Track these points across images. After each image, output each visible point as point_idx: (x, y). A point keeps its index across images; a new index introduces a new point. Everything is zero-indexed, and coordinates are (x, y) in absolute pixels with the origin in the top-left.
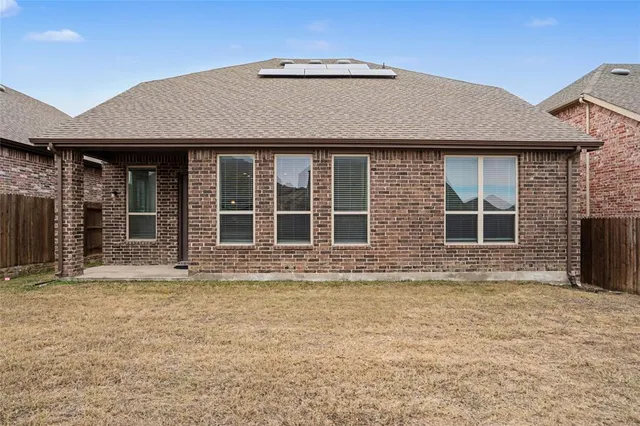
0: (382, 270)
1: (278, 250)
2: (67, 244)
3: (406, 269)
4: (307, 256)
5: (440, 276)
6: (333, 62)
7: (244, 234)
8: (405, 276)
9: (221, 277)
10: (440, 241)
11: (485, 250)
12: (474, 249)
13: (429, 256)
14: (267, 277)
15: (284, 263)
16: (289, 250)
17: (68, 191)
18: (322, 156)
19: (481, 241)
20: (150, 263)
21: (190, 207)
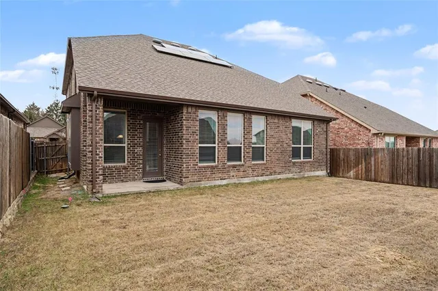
0: (271, 174)
1: (229, 166)
2: (98, 168)
3: (279, 173)
4: (242, 169)
5: (290, 175)
6: (183, 46)
7: (212, 158)
8: (279, 177)
9: (201, 184)
10: (290, 159)
11: (304, 163)
12: (301, 163)
13: (287, 167)
14: (224, 182)
15: (232, 174)
16: (234, 166)
17: (100, 128)
18: (247, 116)
19: (302, 160)
20: (122, 181)
21: (184, 142)
